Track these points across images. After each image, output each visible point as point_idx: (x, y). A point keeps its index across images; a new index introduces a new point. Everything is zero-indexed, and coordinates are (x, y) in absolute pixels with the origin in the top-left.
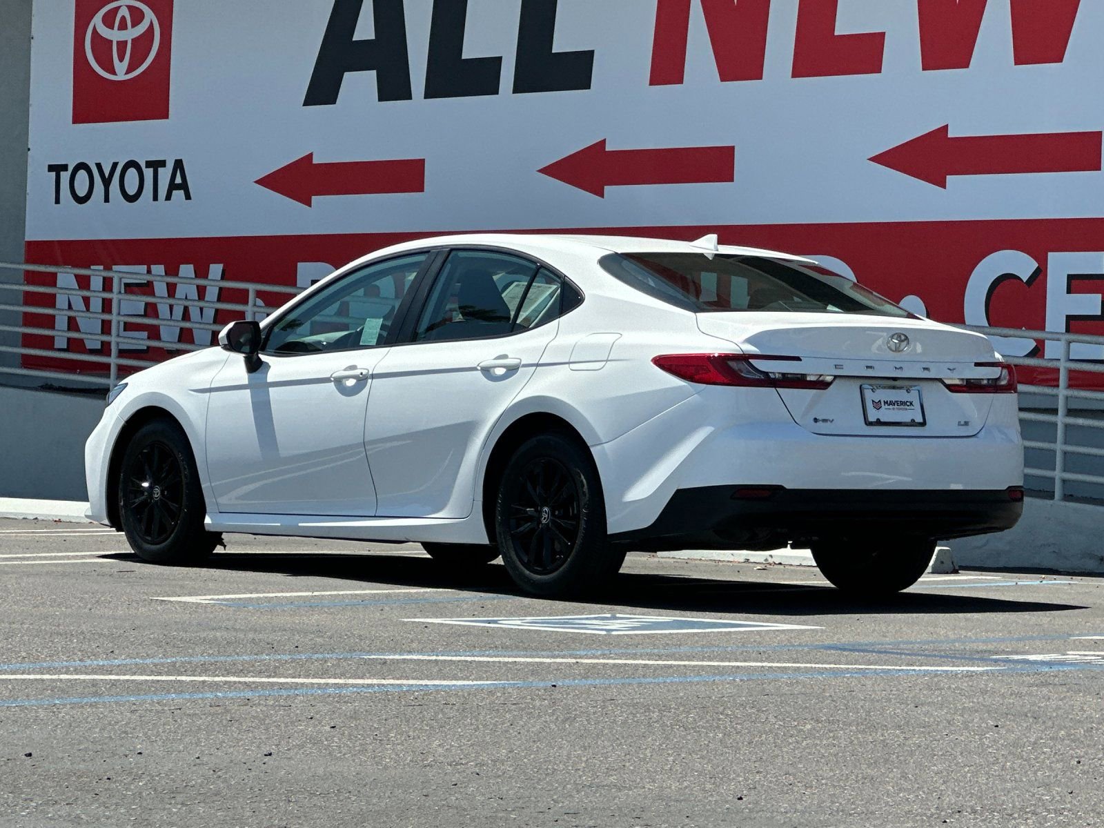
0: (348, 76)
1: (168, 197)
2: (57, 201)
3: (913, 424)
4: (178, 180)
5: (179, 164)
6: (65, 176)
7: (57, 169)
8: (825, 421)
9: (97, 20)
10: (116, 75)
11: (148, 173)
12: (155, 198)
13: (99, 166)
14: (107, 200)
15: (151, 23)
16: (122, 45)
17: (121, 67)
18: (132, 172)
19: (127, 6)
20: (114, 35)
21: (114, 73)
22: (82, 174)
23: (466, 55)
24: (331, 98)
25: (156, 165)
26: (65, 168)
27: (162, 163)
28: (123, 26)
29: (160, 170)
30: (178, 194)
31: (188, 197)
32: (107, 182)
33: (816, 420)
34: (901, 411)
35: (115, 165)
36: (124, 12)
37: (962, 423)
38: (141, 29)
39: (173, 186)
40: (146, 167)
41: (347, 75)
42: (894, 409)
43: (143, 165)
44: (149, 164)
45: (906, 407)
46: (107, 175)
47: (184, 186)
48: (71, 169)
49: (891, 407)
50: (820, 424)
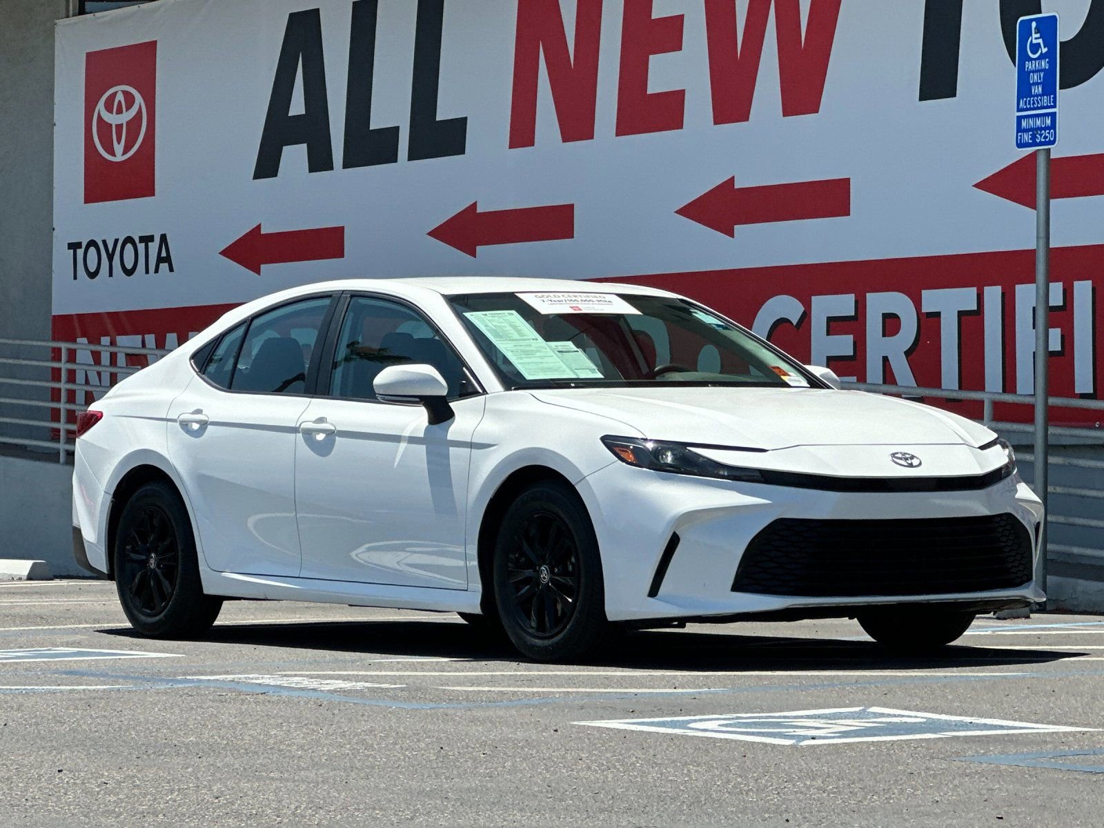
0: (286, 150)
1: (157, 271)
2: (75, 278)
4: (164, 254)
5: (163, 238)
6: (80, 252)
7: (74, 246)
9: (101, 105)
10: (115, 156)
11: (141, 247)
12: (147, 272)
13: (104, 242)
14: (111, 275)
15: (140, 107)
16: (119, 127)
17: (119, 148)
18: (129, 247)
19: (122, 91)
20: (112, 119)
21: (113, 154)
22: (92, 250)
23: (373, 126)
24: (273, 172)
25: (147, 239)
26: (79, 245)
27: (151, 238)
28: (119, 111)
29: (150, 244)
30: (164, 267)
31: (171, 270)
32: (111, 257)
35: (116, 241)
36: (120, 97)
38: (133, 112)
39: (160, 260)
40: (140, 242)
41: (285, 148)
43: (137, 240)
44: (142, 239)
46: (110, 252)
47: (168, 260)
48: (84, 245)
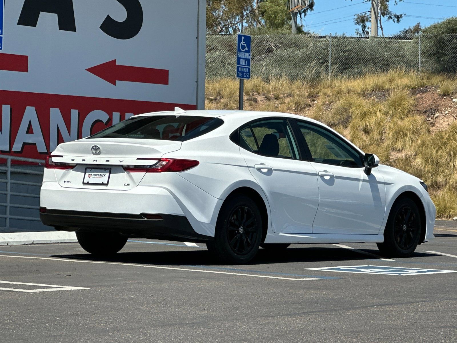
3: (103, 184)
8: (68, 182)
33: (65, 182)
34: (99, 179)
37: (126, 184)
42: (96, 178)
45: (102, 177)
49: (95, 177)
50: (66, 183)
